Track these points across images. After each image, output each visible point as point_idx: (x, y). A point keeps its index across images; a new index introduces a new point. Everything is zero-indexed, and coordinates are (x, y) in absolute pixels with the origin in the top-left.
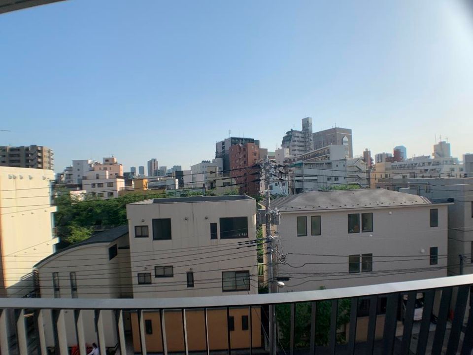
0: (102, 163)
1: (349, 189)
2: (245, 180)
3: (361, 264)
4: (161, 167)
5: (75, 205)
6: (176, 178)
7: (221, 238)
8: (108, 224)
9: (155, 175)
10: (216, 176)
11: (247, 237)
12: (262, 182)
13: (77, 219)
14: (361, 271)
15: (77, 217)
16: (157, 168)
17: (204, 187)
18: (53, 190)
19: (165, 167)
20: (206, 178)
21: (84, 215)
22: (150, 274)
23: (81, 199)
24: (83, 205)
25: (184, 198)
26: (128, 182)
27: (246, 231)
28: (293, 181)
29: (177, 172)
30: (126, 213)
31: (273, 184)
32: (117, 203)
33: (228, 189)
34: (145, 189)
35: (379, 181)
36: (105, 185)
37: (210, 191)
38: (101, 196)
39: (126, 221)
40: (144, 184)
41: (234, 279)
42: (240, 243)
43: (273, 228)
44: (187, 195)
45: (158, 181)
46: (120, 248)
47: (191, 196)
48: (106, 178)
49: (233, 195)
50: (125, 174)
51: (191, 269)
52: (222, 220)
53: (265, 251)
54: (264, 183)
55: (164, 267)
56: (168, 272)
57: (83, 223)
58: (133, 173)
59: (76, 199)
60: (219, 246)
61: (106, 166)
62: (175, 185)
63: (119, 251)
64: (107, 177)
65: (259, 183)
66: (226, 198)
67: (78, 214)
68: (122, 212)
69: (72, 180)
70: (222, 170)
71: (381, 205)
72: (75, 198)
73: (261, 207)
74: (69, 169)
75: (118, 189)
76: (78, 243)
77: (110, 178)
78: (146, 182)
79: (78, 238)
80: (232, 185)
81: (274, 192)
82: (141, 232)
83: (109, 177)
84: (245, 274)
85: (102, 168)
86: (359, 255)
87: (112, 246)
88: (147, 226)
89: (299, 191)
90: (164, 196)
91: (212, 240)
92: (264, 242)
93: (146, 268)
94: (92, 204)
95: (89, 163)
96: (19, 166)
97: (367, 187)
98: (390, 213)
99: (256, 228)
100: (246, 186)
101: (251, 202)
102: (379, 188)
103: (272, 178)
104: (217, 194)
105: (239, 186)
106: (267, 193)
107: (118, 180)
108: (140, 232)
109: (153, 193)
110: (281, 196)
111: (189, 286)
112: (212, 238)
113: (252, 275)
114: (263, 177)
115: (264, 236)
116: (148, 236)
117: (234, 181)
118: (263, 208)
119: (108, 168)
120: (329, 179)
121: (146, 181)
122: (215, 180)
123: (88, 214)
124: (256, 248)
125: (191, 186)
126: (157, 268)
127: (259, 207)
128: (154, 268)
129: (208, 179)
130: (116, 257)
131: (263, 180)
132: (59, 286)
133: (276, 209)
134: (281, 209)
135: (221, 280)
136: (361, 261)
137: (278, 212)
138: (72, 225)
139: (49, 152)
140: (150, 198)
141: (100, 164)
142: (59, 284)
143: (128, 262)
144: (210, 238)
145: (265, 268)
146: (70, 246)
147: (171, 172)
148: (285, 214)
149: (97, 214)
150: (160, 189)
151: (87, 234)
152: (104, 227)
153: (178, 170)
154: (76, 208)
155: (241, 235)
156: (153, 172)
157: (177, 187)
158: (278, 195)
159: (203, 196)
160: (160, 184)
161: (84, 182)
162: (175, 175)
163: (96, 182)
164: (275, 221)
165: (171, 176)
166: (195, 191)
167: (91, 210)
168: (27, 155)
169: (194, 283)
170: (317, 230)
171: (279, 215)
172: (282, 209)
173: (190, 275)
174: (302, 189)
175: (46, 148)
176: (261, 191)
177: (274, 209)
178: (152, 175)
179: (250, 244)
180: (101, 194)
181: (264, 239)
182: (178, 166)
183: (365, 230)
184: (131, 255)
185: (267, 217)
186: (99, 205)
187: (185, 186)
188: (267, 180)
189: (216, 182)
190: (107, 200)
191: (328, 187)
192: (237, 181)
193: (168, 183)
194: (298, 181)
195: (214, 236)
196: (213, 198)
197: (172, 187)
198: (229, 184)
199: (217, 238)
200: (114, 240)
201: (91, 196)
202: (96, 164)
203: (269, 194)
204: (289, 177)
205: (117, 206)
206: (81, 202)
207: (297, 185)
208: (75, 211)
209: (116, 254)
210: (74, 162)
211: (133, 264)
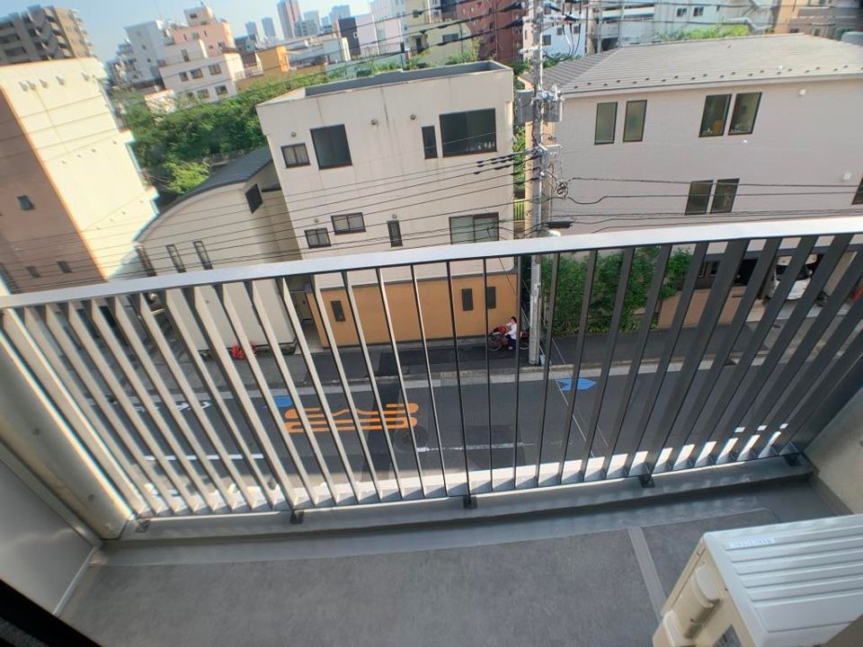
0: (184, 23)
1: (724, 35)
2: (491, 26)
3: (711, 199)
4: (307, 15)
5: (162, 122)
6: (343, 36)
7: (445, 155)
8: (233, 150)
9: (299, 34)
10: (427, 23)
11: (494, 149)
12: (527, 27)
13: (173, 148)
14: (708, 210)
15: (174, 146)
16: (300, 17)
17: (403, 51)
18: (111, 99)
19: (316, 13)
20: (406, 29)
21: (185, 139)
22: (326, 229)
23: (170, 108)
24: (178, 120)
25: (365, 79)
26: (248, 59)
27: (493, 138)
28: (597, 20)
29: (342, 22)
30: (259, 124)
31: (552, 31)
32: (239, 106)
33: (453, 50)
34: (285, 69)
35: (800, 14)
36: (206, 72)
37: (416, 57)
38: (205, 97)
39: (264, 140)
40: (280, 58)
41: (472, 229)
42: (480, 164)
43: (547, 129)
44: (369, 73)
45: (306, 48)
46: (264, 191)
47: (379, 73)
48: (203, 58)
49: (466, 64)
50: (238, 42)
51: (394, 216)
52: (445, 119)
53: (528, 175)
54: (531, 29)
55: (348, 217)
56: (355, 223)
57: (188, 155)
58: (253, 38)
59: (160, 111)
60: (441, 171)
61: (195, 30)
62: (341, 51)
63: (264, 196)
64: (206, 56)
65: (521, 31)
66: (452, 69)
67: (173, 139)
68: (252, 124)
69: (140, 73)
70: (439, 5)
71: (785, 74)
72: (158, 108)
73: (523, 86)
74: (126, 49)
75: (233, 76)
76: (190, 192)
77: (210, 55)
78: (283, 54)
79: (188, 183)
80: (462, 39)
81: (553, 50)
82: (295, 158)
83: (208, 53)
84: (490, 220)
85: (189, 36)
86: (712, 181)
87: (249, 188)
88: (304, 145)
89: (608, 44)
90: (325, 79)
91: (428, 160)
92: (527, 157)
93: (317, 221)
94: (193, 116)
95: (160, 27)
96: (29, 61)
97: (767, 31)
98: (803, 92)
99: (512, 131)
100: (492, 40)
101: (503, 75)
102: (796, 31)
103: (548, 16)
104: (432, 64)
105: (477, 41)
106: (537, 52)
107: (228, 57)
108: (293, 158)
109: (302, 75)
110: (568, 58)
111: (394, 244)
112: (427, 157)
113: (503, 221)
114: (531, 15)
115: (529, 146)
116: (308, 163)
117: (467, 31)
118: (529, 88)
119: (202, 34)
120: (680, 13)
121: (282, 50)
122: (423, 32)
123: (191, 137)
124: (511, 170)
125: (376, 50)
126: (335, 219)
127: (518, 85)
128: (330, 219)
129: (411, 30)
130: (261, 206)
131: (528, 21)
132: (183, 265)
133: (555, 87)
134: (566, 89)
135: (449, 232)
136: (713, 192)
137: (559, 95)
138: (170, 161)
139: (71, 17)
140: (299, 87)
141: (182, 28)
142: (181, 262)
143: (285, 213)
144: (424, 156)
145: (527, 206)
146: (179, 198)
147: (330, 23)
148: (574, 99)
149: (208, 134)
150: (314, 64)
151: (201, 173)
152: (227, 157)
153: (343, 17)
154: (167, 128)
155: (483, 147)
156: (293, 28)
157: (347, 56)
158: (563, 55)
159: (401, 70)
160: (311, 54)
161: (164, 72)
162: (339, 29)
163: (187, 67)
164: (551, 116)
165: (331, 33)
166: (386, 61)
167: (195, 128)
168: (32, 33)
169: (403, 238)
170: (635, 129)
171: (559, 101)
172: (569, 87)
173: (394, 227)
174: (616, 39)
175: (61, 11)
176: (525, 49)
177: (549, 89)
178: (291, 37)
179: (500, 164)
180: (204, 93)
181: (527, 153)
182: (342, 6)
183: (736, 131)
184: (287, 199)
185: (535, 106)
186: (206, 116)
187: (364, 53)
188: (538, 24)
189: (426, 36)
190: (218, 103)
191: (676, 33)
192: (472, 28)
193: (327, 50)
194: (609, 20)
195: (430, 153)
196: (423, 72)
197: (336, 58)
198: (455, 38)
199: (435, 156)
200: (250, 178)
201: (186, 99)
202: (175, 27)
203: (541, 54)
204: (590, 11)
205: (240, 111)
206: (171, 114)
207: (606, 31)
208: (166, 133)
209: (260, 202)
210: (129, 30)
211: (292, 216)
